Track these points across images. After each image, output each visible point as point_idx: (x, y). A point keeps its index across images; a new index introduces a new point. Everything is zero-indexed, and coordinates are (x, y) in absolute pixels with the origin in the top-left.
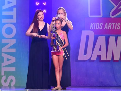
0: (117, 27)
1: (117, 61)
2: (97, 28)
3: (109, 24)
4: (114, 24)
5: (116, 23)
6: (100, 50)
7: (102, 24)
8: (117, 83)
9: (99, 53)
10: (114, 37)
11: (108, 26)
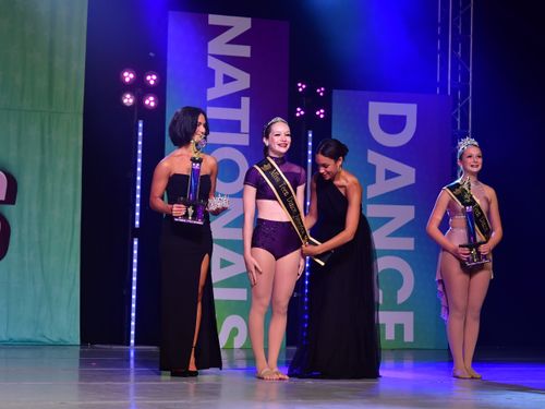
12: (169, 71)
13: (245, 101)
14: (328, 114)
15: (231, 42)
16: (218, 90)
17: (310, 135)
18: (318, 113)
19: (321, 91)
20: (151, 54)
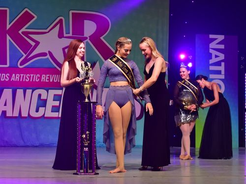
0: (26, 78)
1: (25, 118)
2: (3, 79)
3: (17, 75)
4: (22, 75)
5: (24, 74)
6: (5, 105)
7: (9, 75)
8: (25, 142)
9: (4, 108)
10: (22, 90)
11: (16, 78)
12: (196, 54)
13: (223, 64)
15: (218, 44)
16: (213, 60)
20: (191, 49)
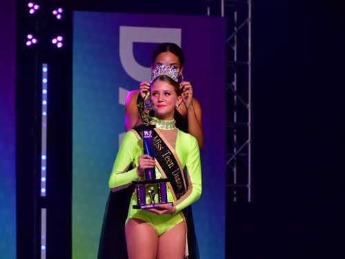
14: (68, 42)
17: (45, 70)
18: (54, 41)
19: (58, 13)
